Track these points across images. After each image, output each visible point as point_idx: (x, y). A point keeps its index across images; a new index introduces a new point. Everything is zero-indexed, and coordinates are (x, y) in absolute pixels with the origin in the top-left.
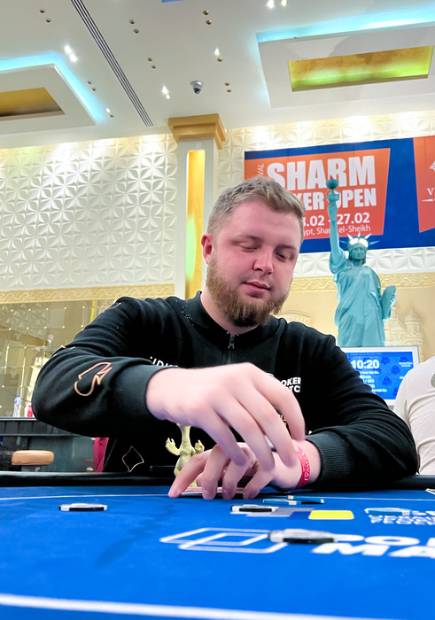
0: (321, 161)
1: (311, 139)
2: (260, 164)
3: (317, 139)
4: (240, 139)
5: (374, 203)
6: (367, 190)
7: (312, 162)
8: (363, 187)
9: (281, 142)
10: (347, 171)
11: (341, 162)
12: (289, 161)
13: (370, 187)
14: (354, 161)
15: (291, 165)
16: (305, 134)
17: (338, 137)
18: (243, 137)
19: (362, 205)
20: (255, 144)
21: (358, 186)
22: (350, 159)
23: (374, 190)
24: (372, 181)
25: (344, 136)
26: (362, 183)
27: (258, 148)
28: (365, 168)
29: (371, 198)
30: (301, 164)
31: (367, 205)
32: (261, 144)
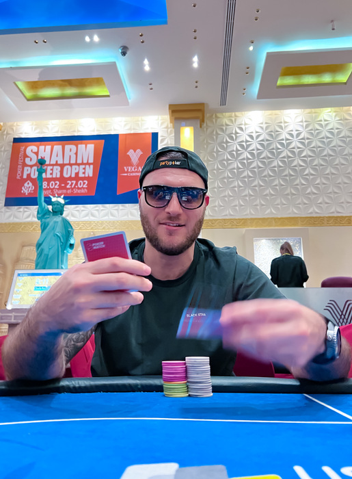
0: (61, 146)
1: (57, 132)
2: (22, 146)
3: (61, 132)
4: (13, 130)
5: (91, 175)
6: (87, 166)
7: (55, 147)
8: (85, 164)
9: (39, 133)
10: (76, 154)
11: (73, 147)
12: (41, 145)
13: (89, 164)
14: (82, 147)
15: (42, 148)
16: (54, 128)
17: (75, 131)
18: (15, 128)
19: (83, 176)
20: (21, 133)
21: (83, 164)
22: (79, 146)
23: (92, 166)
24: (91, 161)
25: (78, 131)
26: (85, 161)
27: (23, 136)
28: (88, 152)
29: (90, 171)
30: (48, 148)
31: (87, 176)
32: (25, 133)
